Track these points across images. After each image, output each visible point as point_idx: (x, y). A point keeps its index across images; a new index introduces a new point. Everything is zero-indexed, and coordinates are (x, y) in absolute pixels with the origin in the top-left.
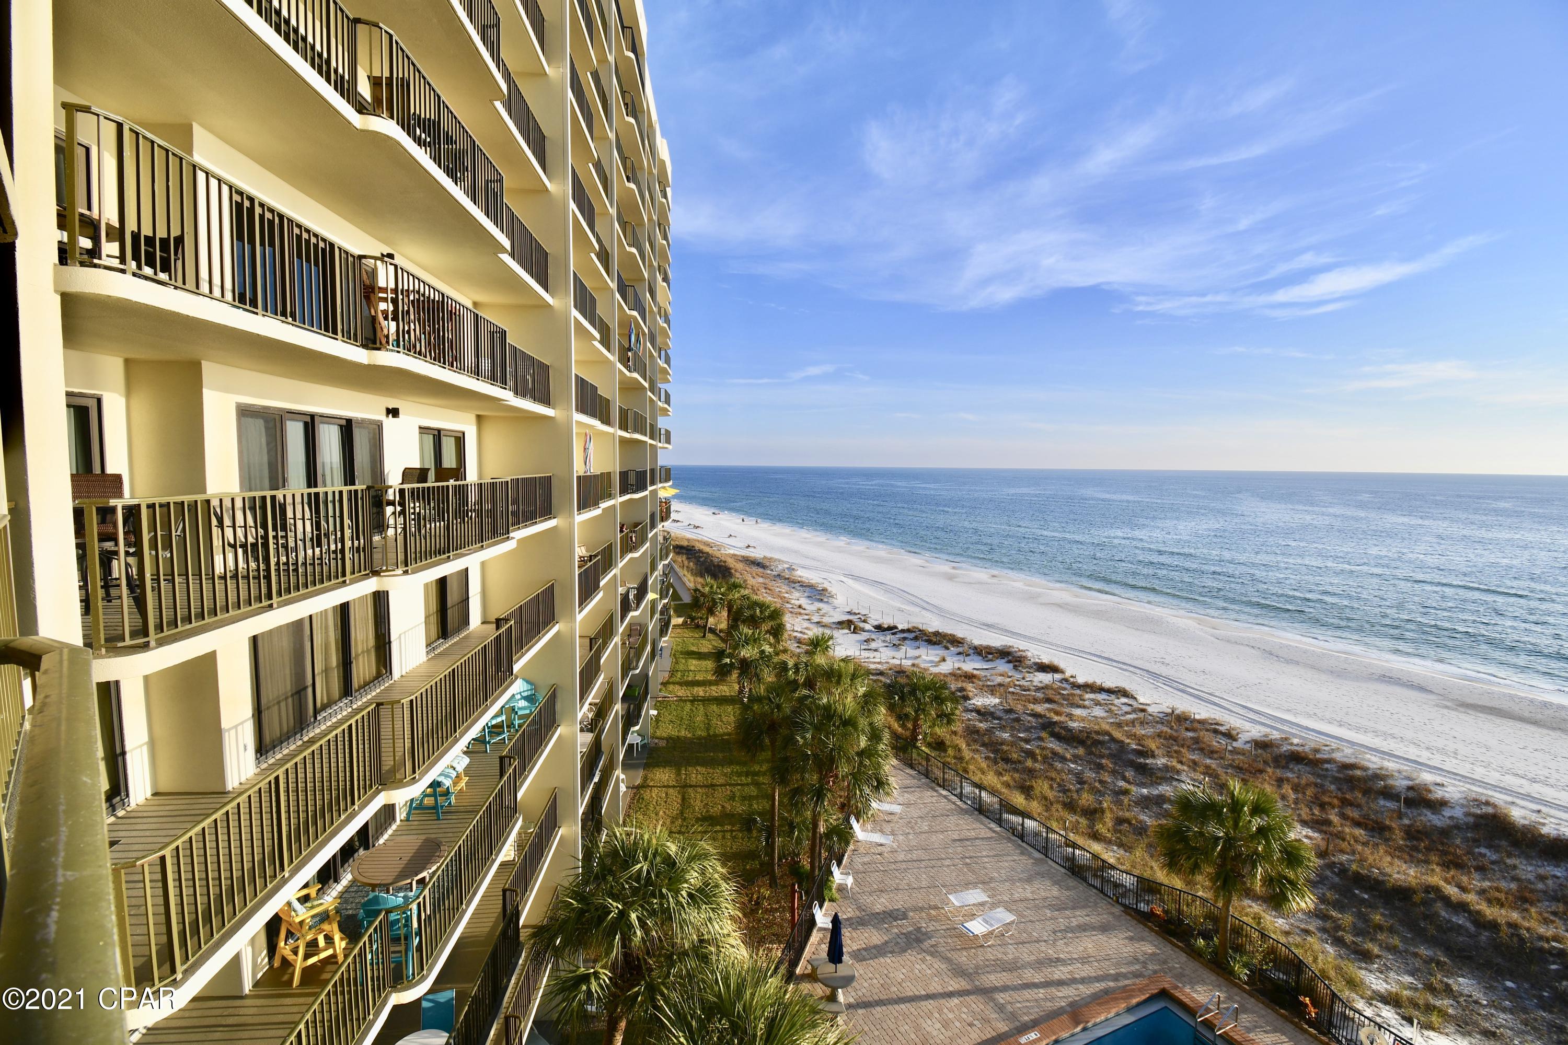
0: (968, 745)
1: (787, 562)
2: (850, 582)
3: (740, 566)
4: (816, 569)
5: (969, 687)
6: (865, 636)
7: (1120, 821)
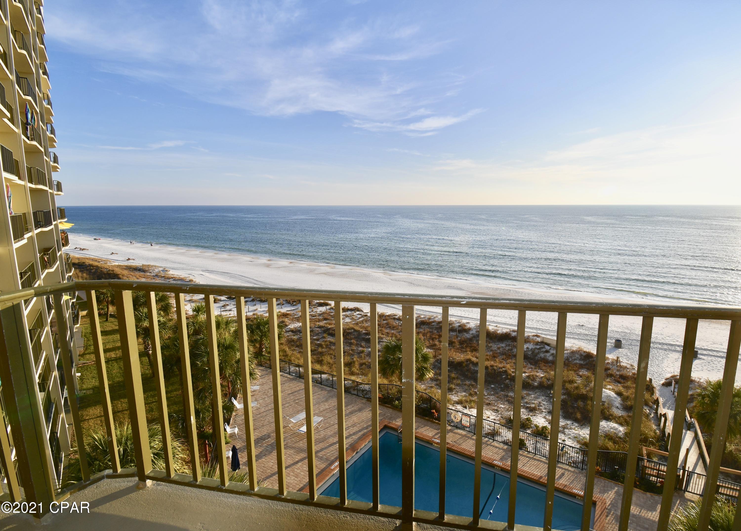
0: (289, 348)
1: (160, 267)
2: (207, 274)
3: (126, 272)
4: (183, 269)
5: (286, 320)
6: (222, 304)
7: (361, 365)
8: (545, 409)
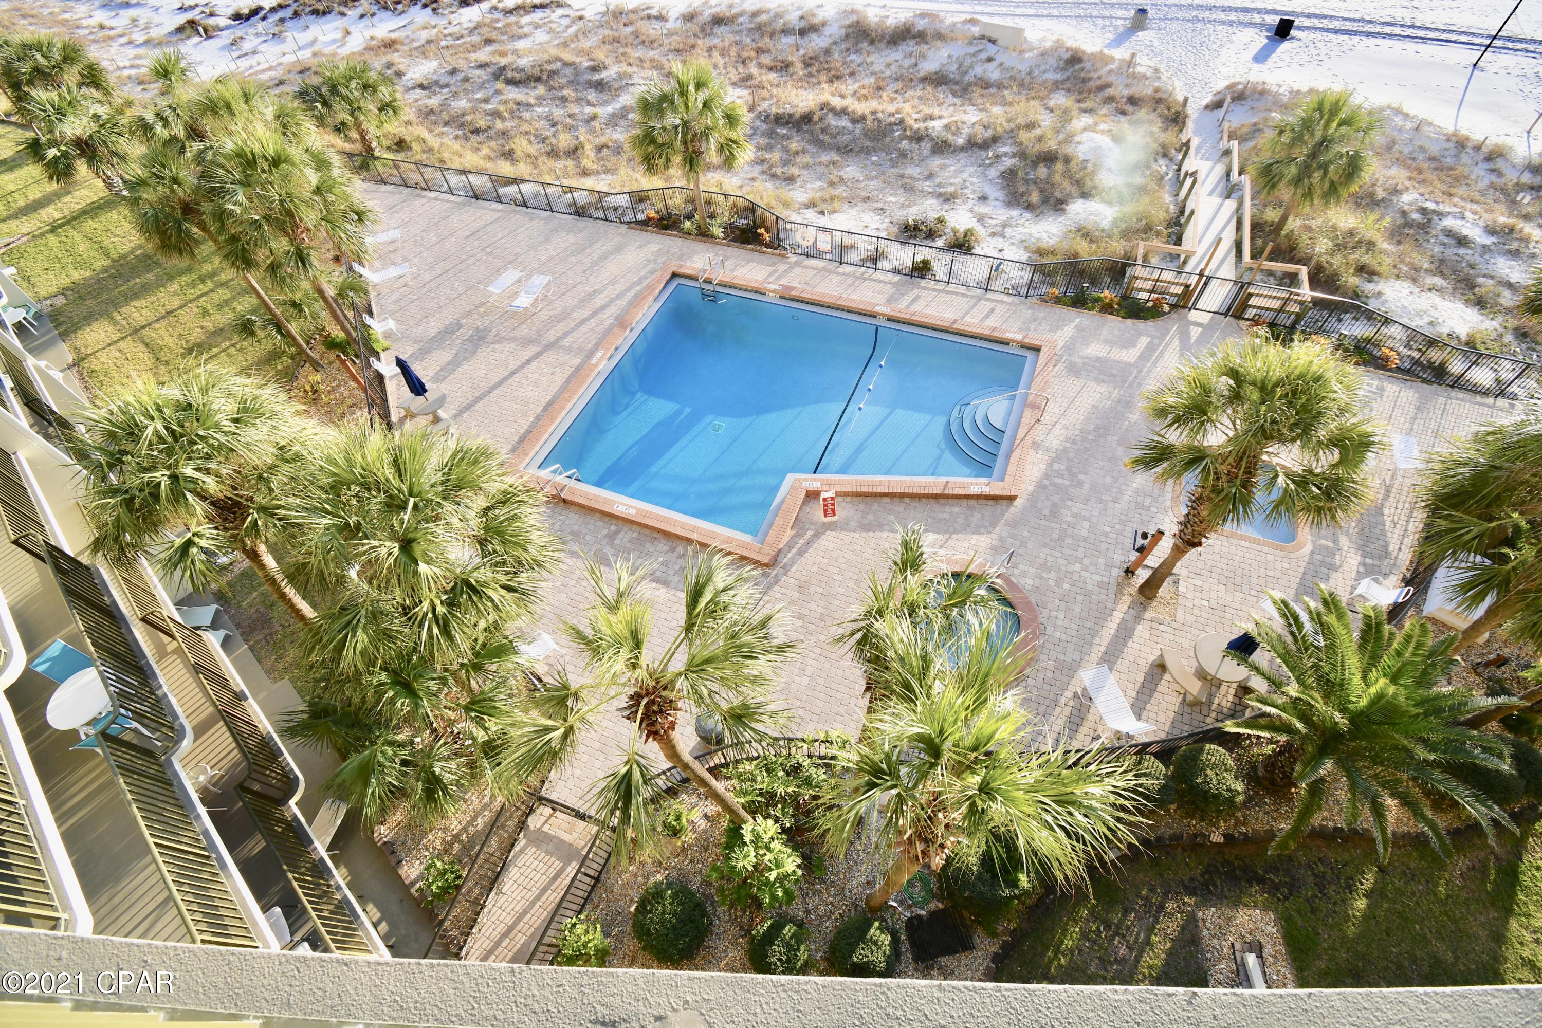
0: (431, 131)
5: (396, 57)
6: (226, 36)
7: (600, 148)
8: (974, 192)
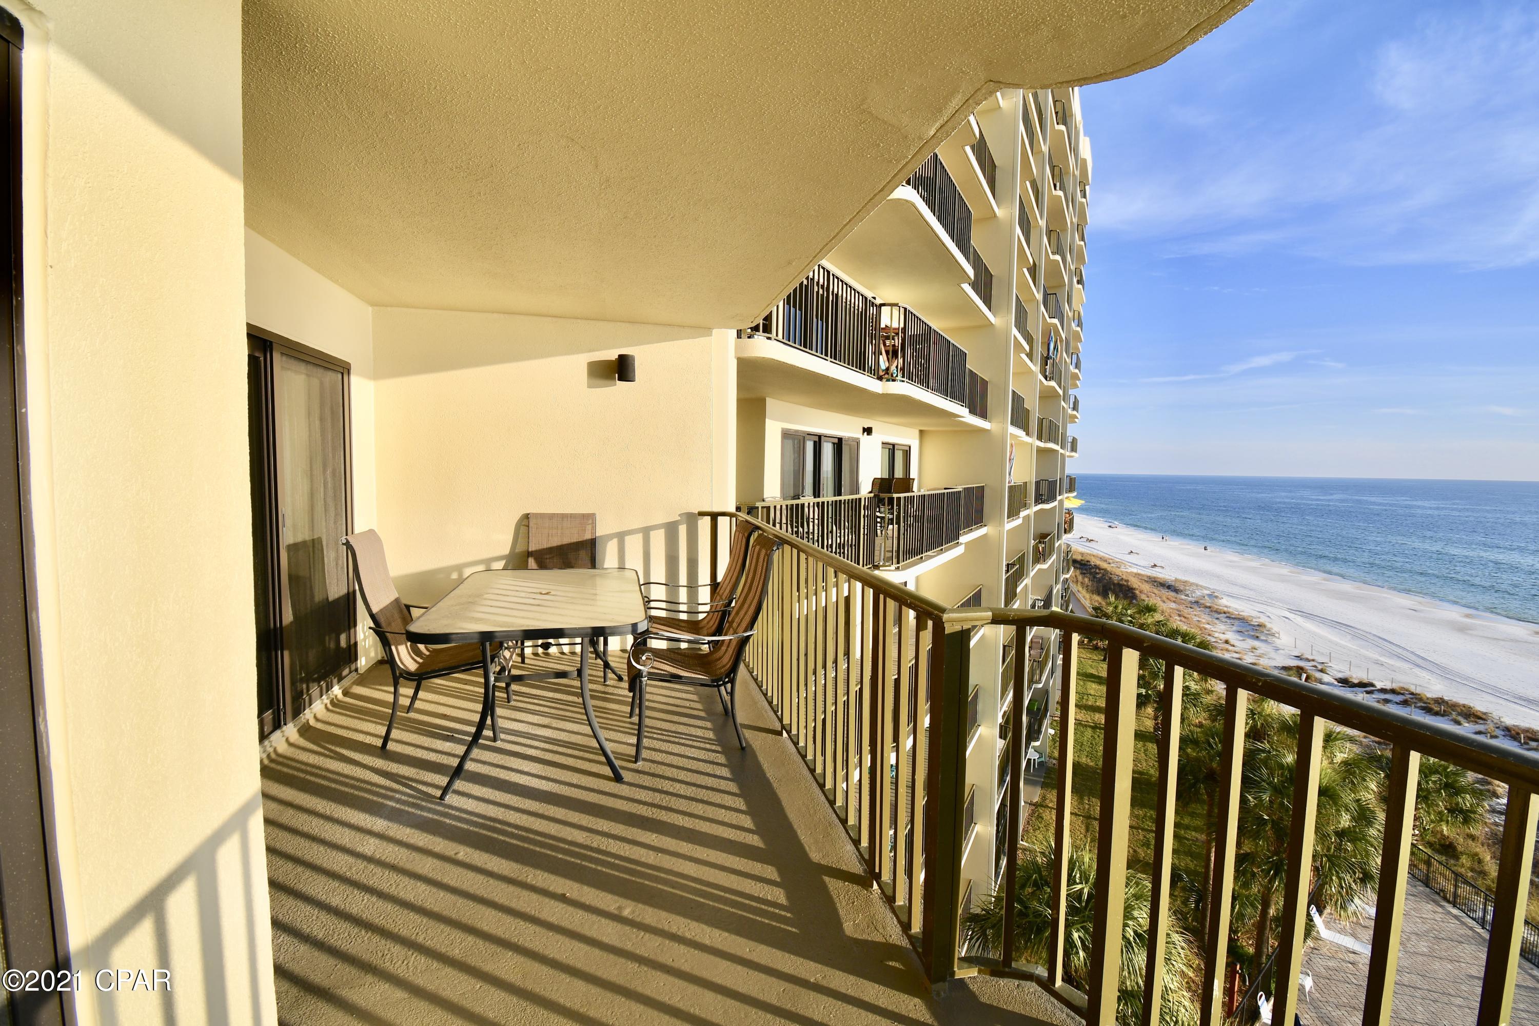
1: (1206, 588)
2: (1299, 620)
3: (1146, 587)
4: (1249, 599)
